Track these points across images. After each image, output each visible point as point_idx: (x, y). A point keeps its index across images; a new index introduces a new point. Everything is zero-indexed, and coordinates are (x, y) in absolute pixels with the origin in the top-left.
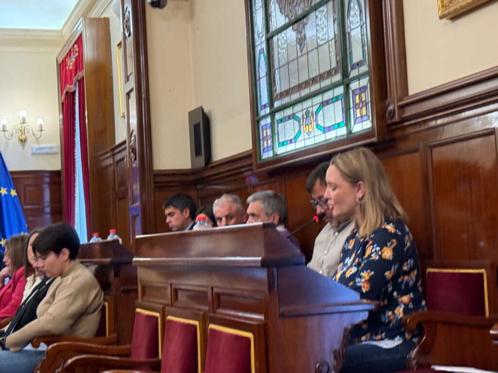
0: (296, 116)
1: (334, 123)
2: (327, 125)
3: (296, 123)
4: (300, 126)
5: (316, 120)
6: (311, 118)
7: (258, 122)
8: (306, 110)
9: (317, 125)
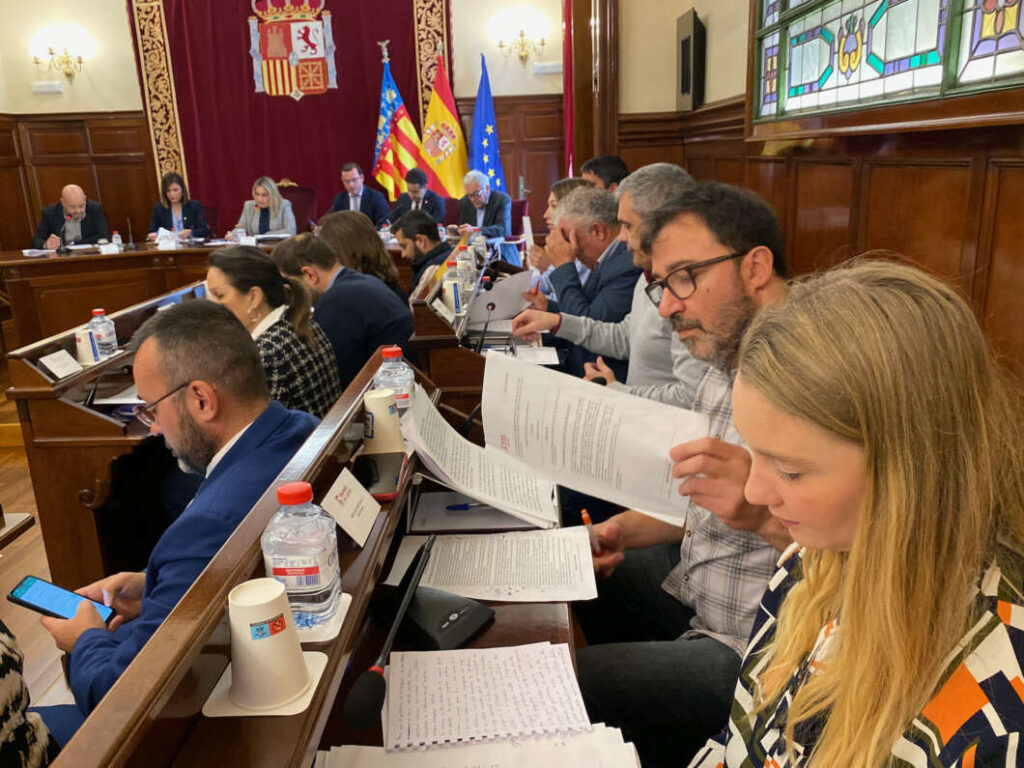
0: (827, 30)
1: (911, 52)
2: (891, 57)
3: (826, 47)
4: (832, 53)
5: (868, 43)
6: (858, 35)
7: (761, 40)
8: (848, 16)
9: (870, 54)
